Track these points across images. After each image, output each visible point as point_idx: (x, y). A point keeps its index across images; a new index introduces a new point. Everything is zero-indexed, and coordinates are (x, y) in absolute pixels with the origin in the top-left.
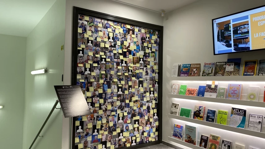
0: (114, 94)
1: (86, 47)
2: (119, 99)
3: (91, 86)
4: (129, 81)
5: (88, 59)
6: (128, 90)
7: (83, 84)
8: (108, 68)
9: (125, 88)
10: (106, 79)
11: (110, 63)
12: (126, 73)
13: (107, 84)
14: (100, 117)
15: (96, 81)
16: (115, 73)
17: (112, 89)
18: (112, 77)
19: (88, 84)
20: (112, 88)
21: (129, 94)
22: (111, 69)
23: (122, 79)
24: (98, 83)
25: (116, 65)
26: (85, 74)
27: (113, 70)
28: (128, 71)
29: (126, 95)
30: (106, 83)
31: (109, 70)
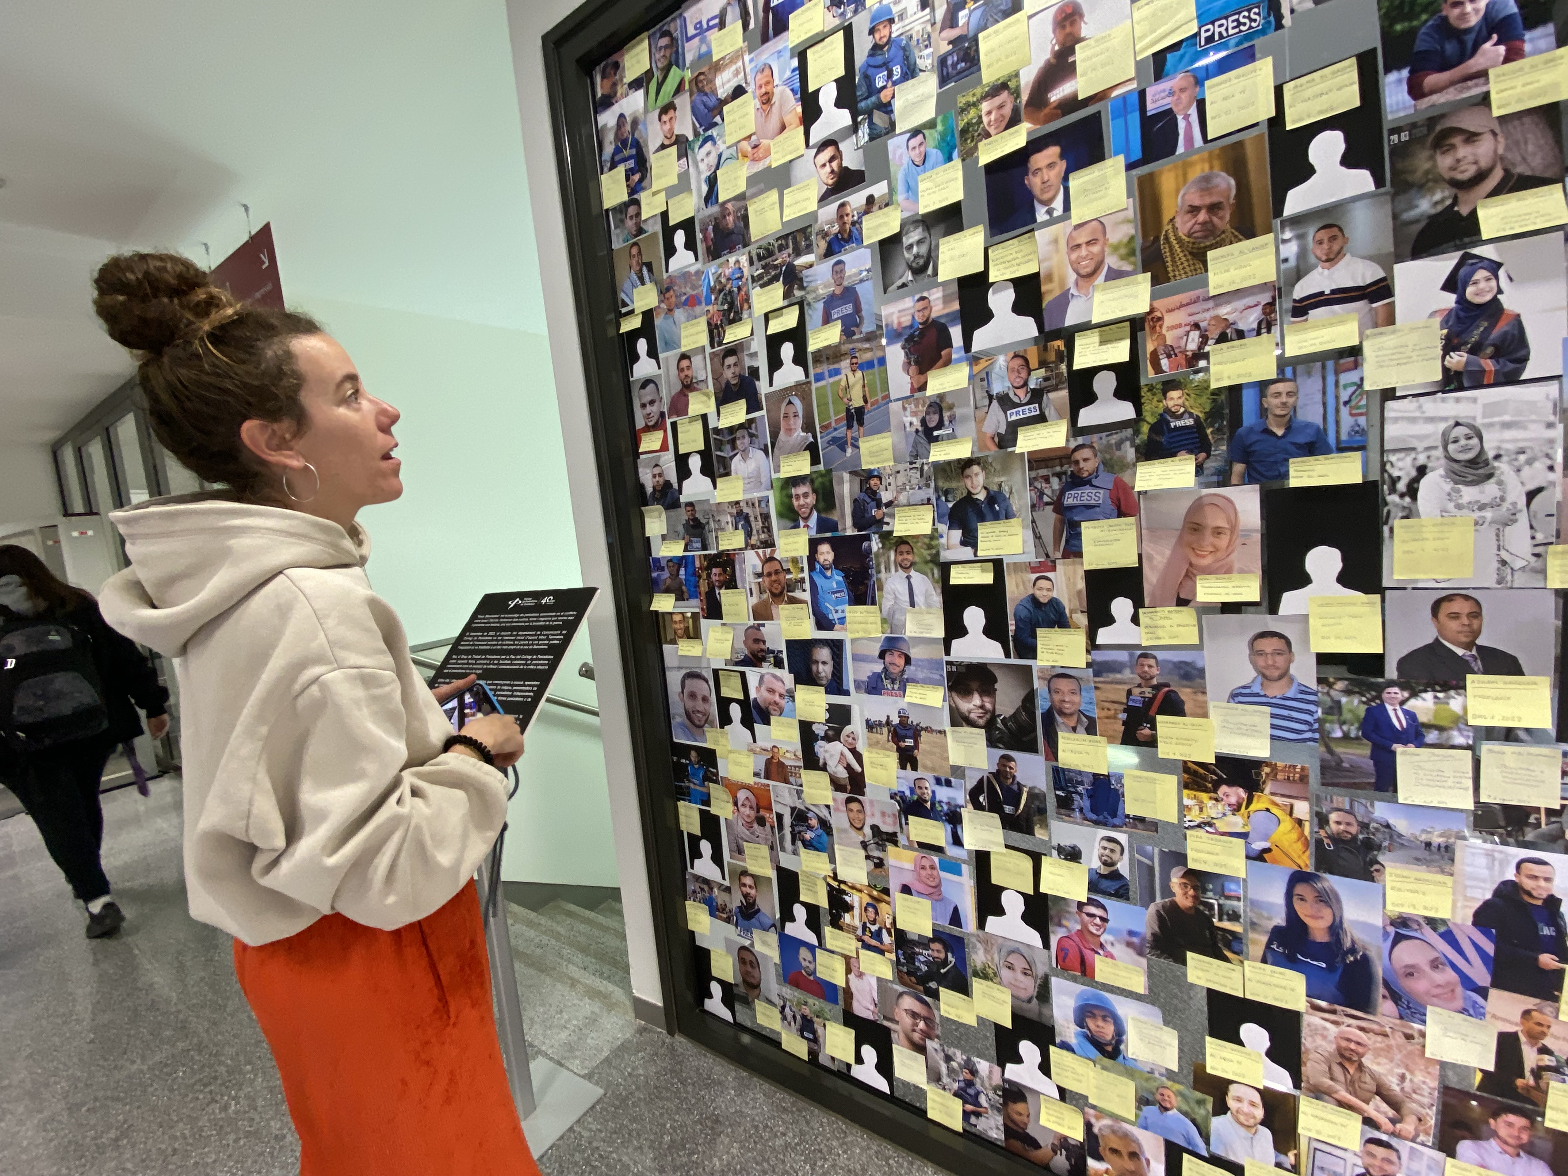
0: (908, 660)
1: (664, 291)
2: (972, 704)
3: (731, 584)
4: (1091, 511)
5: (689, 386)
6: (1082, 620)
7: (682, 571)
8: (836, 415)
9: (1043, 596)
10: (824, 525)
11: (845, 364)
12: (1041, 419)
13: (837, 563)
14: (814, 822)
15: (754, 540)
16: (906, 449)
17: (892, 613)
18: (873, 495)
19: (709, 568)
20: (887, 601)
21: (1098, 669)
22: (856, 417)
23: (993, 498)
24: (772, 559)
25: (907, 365)
26: (683, 499)
27: (883, 427)
28: (1062, 395)
29: (1063, 685)
30: (826, 553)
31: (842, 431)
